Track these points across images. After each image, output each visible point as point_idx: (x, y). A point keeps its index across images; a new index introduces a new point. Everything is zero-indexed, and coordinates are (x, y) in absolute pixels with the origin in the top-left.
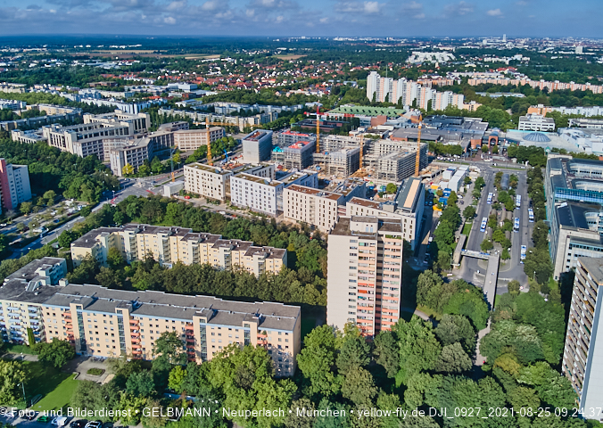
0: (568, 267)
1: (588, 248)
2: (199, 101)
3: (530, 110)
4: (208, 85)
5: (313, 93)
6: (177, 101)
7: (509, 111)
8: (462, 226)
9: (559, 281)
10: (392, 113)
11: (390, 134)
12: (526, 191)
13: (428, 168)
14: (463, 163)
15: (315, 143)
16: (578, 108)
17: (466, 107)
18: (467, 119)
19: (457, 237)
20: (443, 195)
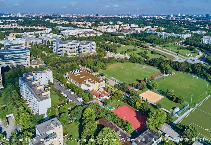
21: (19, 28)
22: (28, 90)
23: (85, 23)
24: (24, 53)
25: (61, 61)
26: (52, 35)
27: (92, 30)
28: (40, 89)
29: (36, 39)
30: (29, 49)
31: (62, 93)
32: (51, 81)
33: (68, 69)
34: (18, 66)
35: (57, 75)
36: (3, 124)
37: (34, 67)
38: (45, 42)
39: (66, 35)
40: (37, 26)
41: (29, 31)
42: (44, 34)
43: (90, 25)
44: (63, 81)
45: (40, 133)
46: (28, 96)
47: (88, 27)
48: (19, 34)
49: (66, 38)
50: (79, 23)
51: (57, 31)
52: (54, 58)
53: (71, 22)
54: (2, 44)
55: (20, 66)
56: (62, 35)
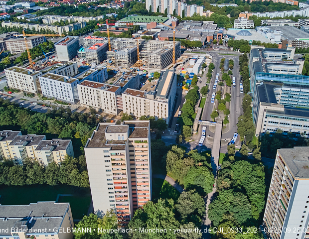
0: (264, 129)
1: (277, 117)
2: (35, 14)
3: (240, 15)
4: (43, 3)
5: (113, 7)
6: (19, 15)
7: (229, 16)
8: (200, 100)
9: (259, 137)
10: (160, 20)
11: (159, 34)
12: (238, 70)
13: (181, 57)
14: (202, 53)
16: (266, 13)
17: (205, 14)
18: (205, 22)
19: (196, 110)
20: (189, 77)
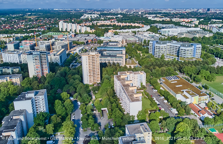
15: (35, 44)
17: (91, 31)
21: (118, 25)
22: (122, 89)
23: (190, 21)
24: (120, 51)
25: (156, 64)
26: (149, 33)
27: (198, 29)
28: (132, 90)
29: (133, 38)
30: (125, 47)
31: (155, 99)
32: (144, 84)
33: (163, 74)
34: (114, 64)
35: (151, 79)
36: (99, 116)
37: (128, 66)
38: (141, 41)
39: (165, 34)
40: (134, 23)
41: (126, 28)
42: (141, 32)
43: (197, 22)
44: (157, 87)
45: (129, 133)
46: (121, 95)
47: (194, 25)
48: (118, 31)
49: (164, 38)
50: (182, 20)
51: (156, 30)
52: (150, 59)
53: (173, 19)
54: (102, 40)
55: (116, 64)
56: (161, 34)
